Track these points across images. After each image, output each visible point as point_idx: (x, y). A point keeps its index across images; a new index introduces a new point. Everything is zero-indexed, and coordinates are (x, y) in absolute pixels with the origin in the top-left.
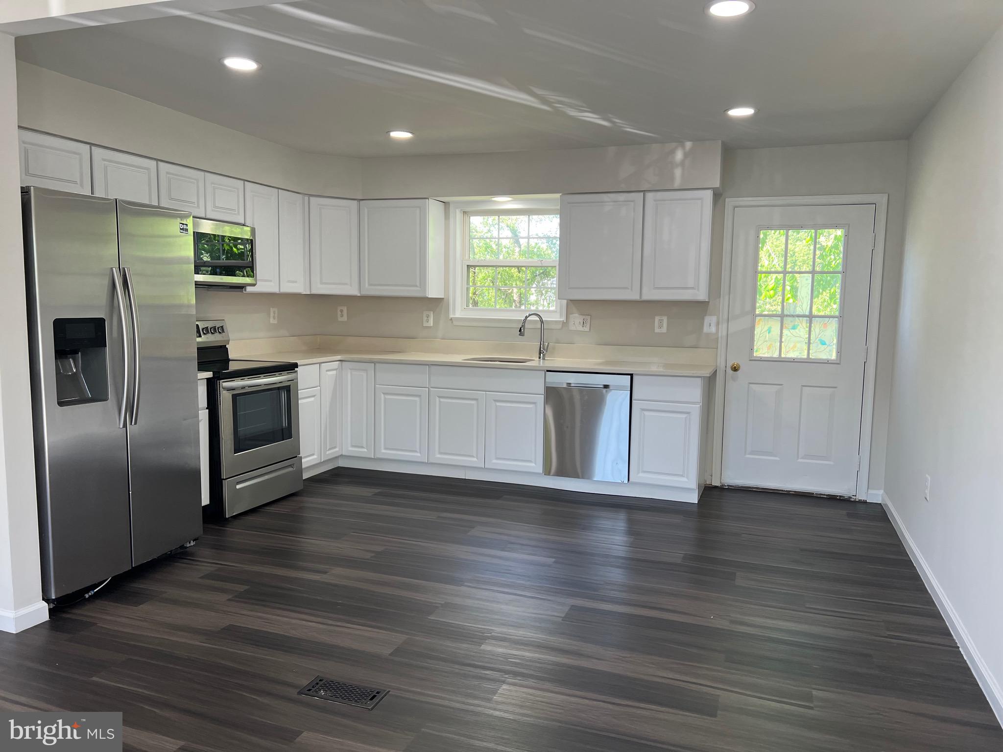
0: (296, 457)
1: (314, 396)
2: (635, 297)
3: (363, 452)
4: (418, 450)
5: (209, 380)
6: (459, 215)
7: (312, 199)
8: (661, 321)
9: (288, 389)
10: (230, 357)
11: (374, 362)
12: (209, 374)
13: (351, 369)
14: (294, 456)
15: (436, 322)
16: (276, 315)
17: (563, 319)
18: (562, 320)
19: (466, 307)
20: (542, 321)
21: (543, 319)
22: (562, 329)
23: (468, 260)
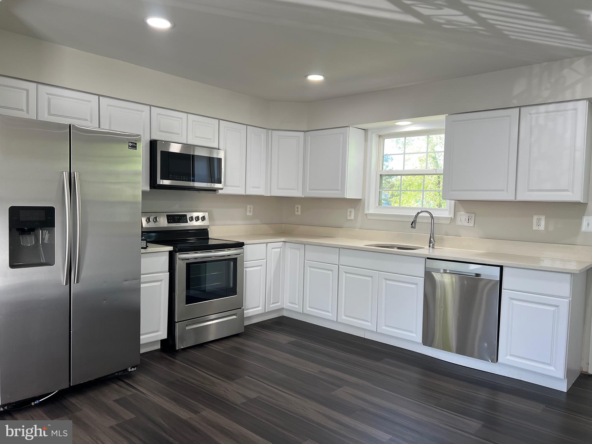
0: (241, 308)
1: (261, 266)
2: (511, 198)
3: (297, 307)
4: (331, 312)
5: (170, 252)
6: (375, 138)
7: (274, 132)
8: (539, 220)
9: (235, 260)
10: (210, 236)
11: (305, 244)
12: (171, 248)
13: (290, 248)
14: (239, 307)
15: (356, 216)
16: (252, 210)
17: (452, 216)
18: (450, 216)
19: (378, 205)
20: (432, 217)
21: (433, 215)
22: (450, 223)
23: (381, 171)
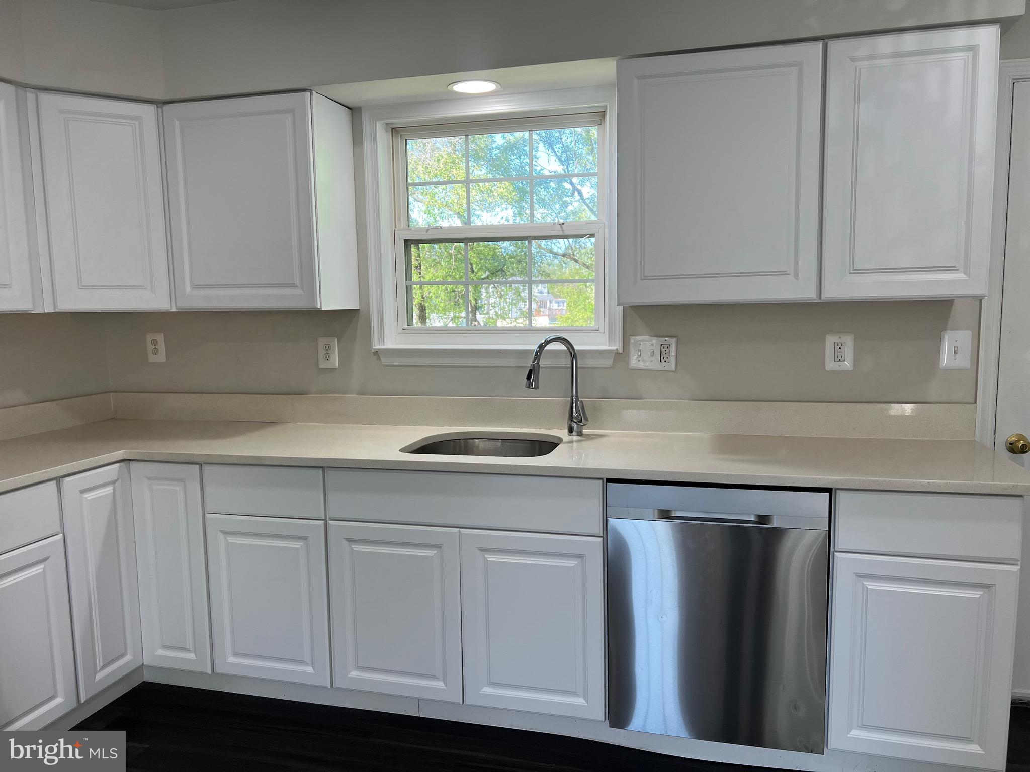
1: (47, 559)
2: (808, 293)
3: (188, 659)
4: (308, 660)
6: (382, 137)
7: (44, 98)
8: (839, 345)
11: (200, 463)
13: (149, 479)
15: (345, 358)
17: (617, 346)
18: (614, 348)
19: (405, 326)
20: (573, 354)
21: (576, 348)
22: (612, 367)
23: (404, 229)
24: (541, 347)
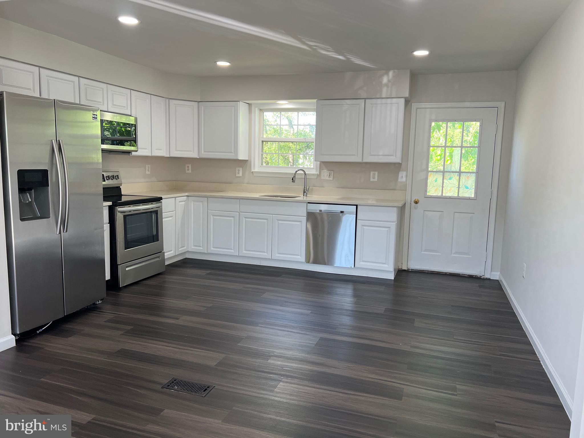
0: (161, 252)
1: (172, 216)
2: (360, 160)
3: (201, 249)
4: (233, 249)
5: (110, 207)
6: (257, 111)
7: (171, 101)
8: (374, 174)
9: (156, 212)
10: (123, 193)
11: (207, 197)
12: (110, 203)
13: (193, 201)
14: (160, 252)
15: (244, 174)
16: (150, 169)
17: (318, 173)
19: (261, 165)
20: (305, 174)
21: (306, 173)
22: (316, 178)
23: (262, 138)
24: (296, 172)
